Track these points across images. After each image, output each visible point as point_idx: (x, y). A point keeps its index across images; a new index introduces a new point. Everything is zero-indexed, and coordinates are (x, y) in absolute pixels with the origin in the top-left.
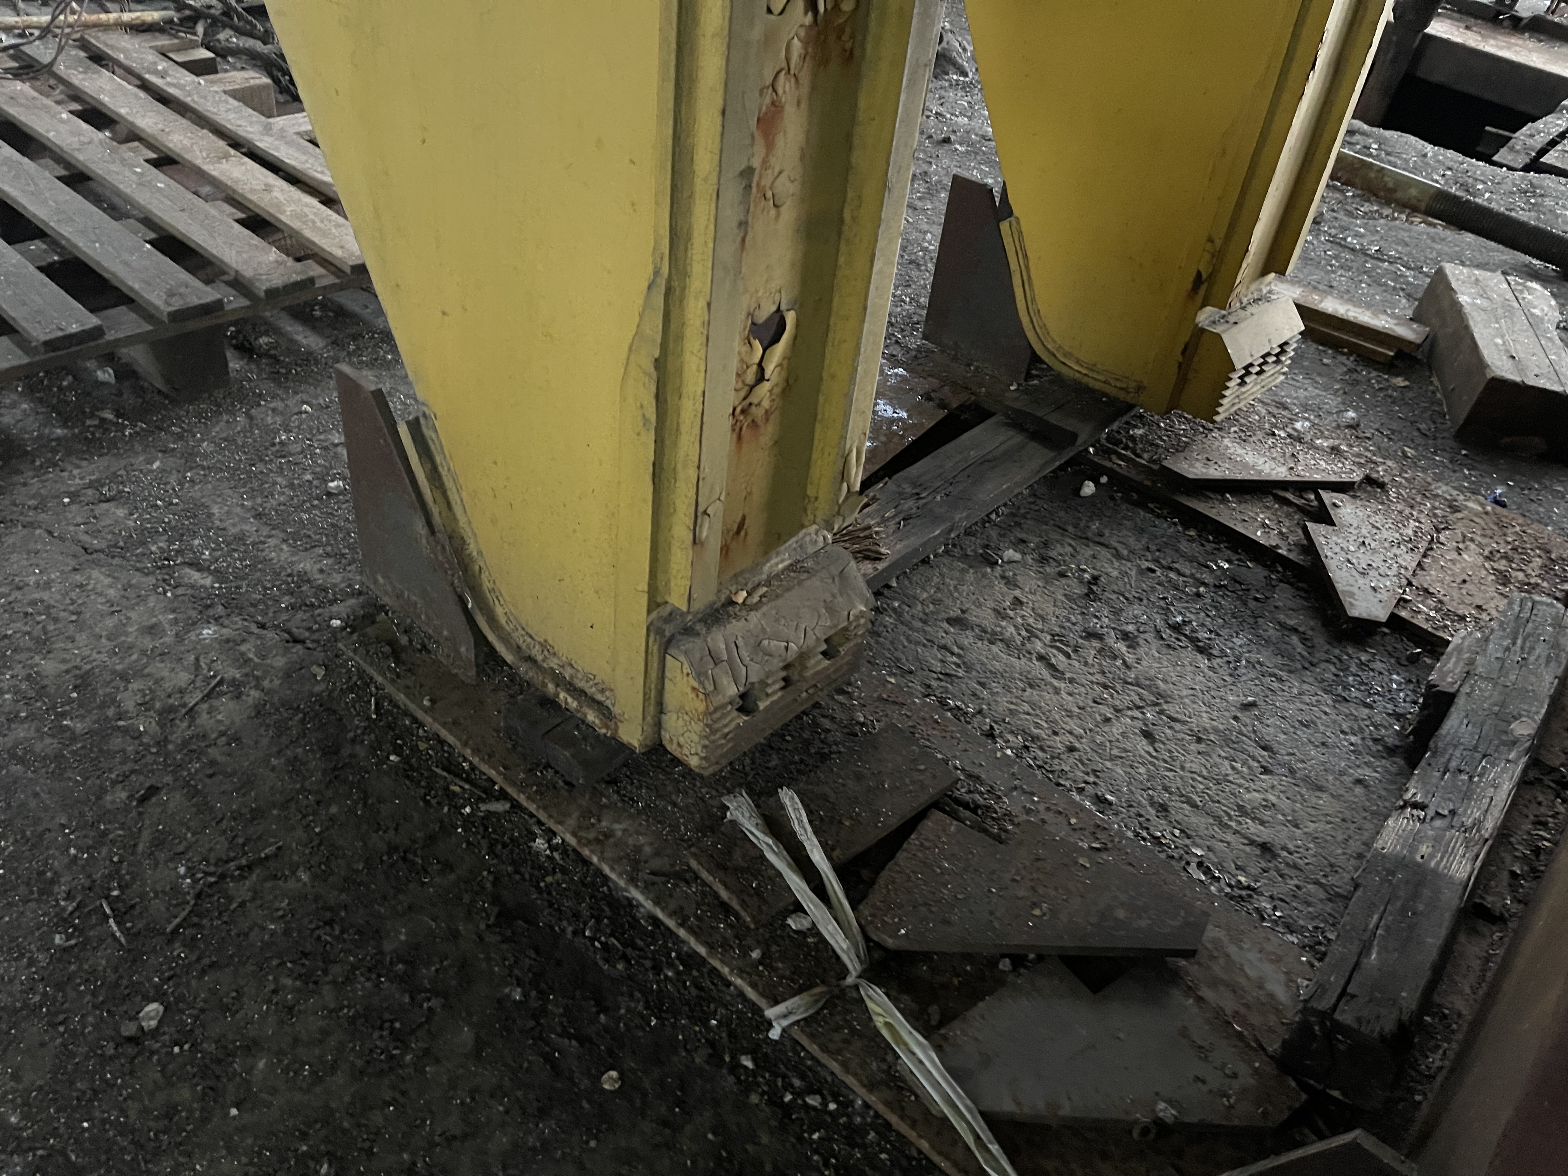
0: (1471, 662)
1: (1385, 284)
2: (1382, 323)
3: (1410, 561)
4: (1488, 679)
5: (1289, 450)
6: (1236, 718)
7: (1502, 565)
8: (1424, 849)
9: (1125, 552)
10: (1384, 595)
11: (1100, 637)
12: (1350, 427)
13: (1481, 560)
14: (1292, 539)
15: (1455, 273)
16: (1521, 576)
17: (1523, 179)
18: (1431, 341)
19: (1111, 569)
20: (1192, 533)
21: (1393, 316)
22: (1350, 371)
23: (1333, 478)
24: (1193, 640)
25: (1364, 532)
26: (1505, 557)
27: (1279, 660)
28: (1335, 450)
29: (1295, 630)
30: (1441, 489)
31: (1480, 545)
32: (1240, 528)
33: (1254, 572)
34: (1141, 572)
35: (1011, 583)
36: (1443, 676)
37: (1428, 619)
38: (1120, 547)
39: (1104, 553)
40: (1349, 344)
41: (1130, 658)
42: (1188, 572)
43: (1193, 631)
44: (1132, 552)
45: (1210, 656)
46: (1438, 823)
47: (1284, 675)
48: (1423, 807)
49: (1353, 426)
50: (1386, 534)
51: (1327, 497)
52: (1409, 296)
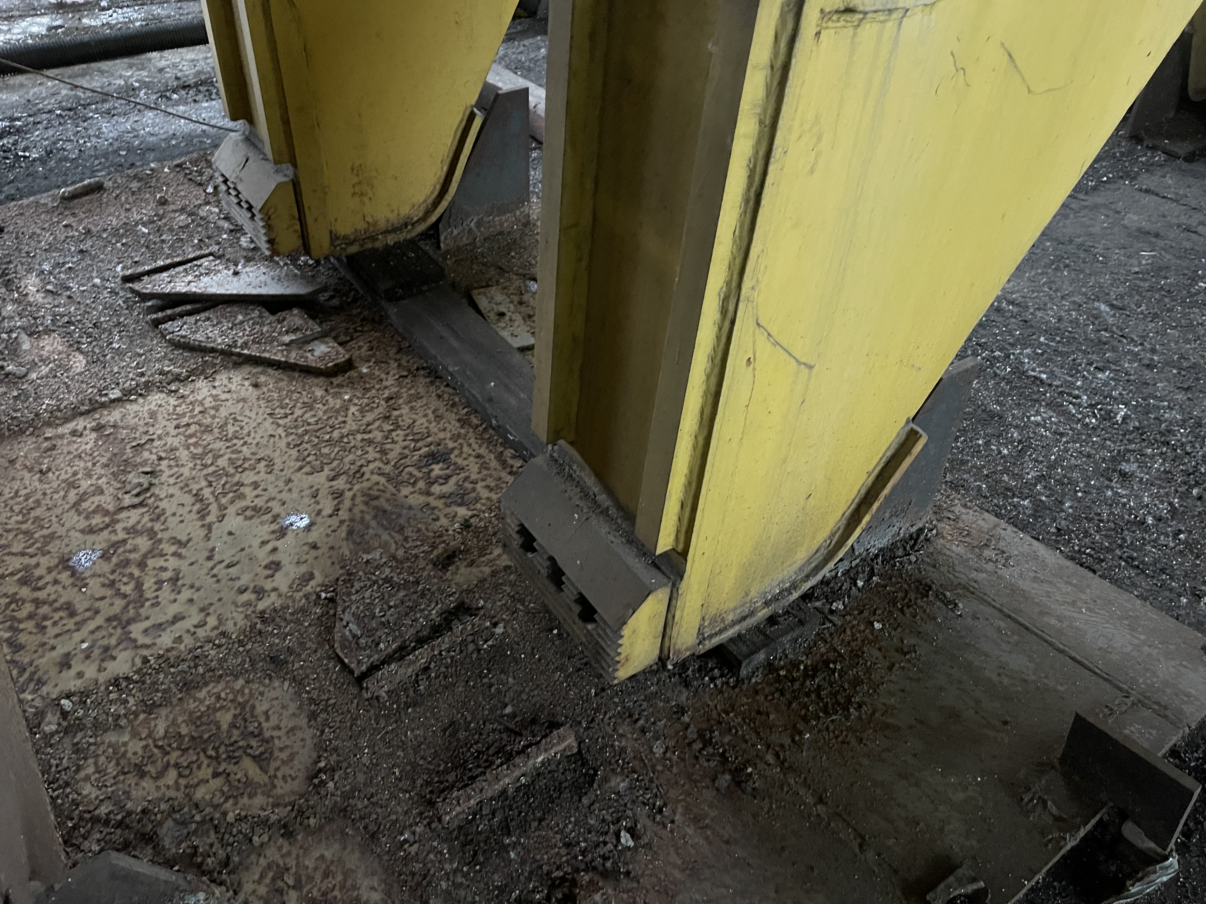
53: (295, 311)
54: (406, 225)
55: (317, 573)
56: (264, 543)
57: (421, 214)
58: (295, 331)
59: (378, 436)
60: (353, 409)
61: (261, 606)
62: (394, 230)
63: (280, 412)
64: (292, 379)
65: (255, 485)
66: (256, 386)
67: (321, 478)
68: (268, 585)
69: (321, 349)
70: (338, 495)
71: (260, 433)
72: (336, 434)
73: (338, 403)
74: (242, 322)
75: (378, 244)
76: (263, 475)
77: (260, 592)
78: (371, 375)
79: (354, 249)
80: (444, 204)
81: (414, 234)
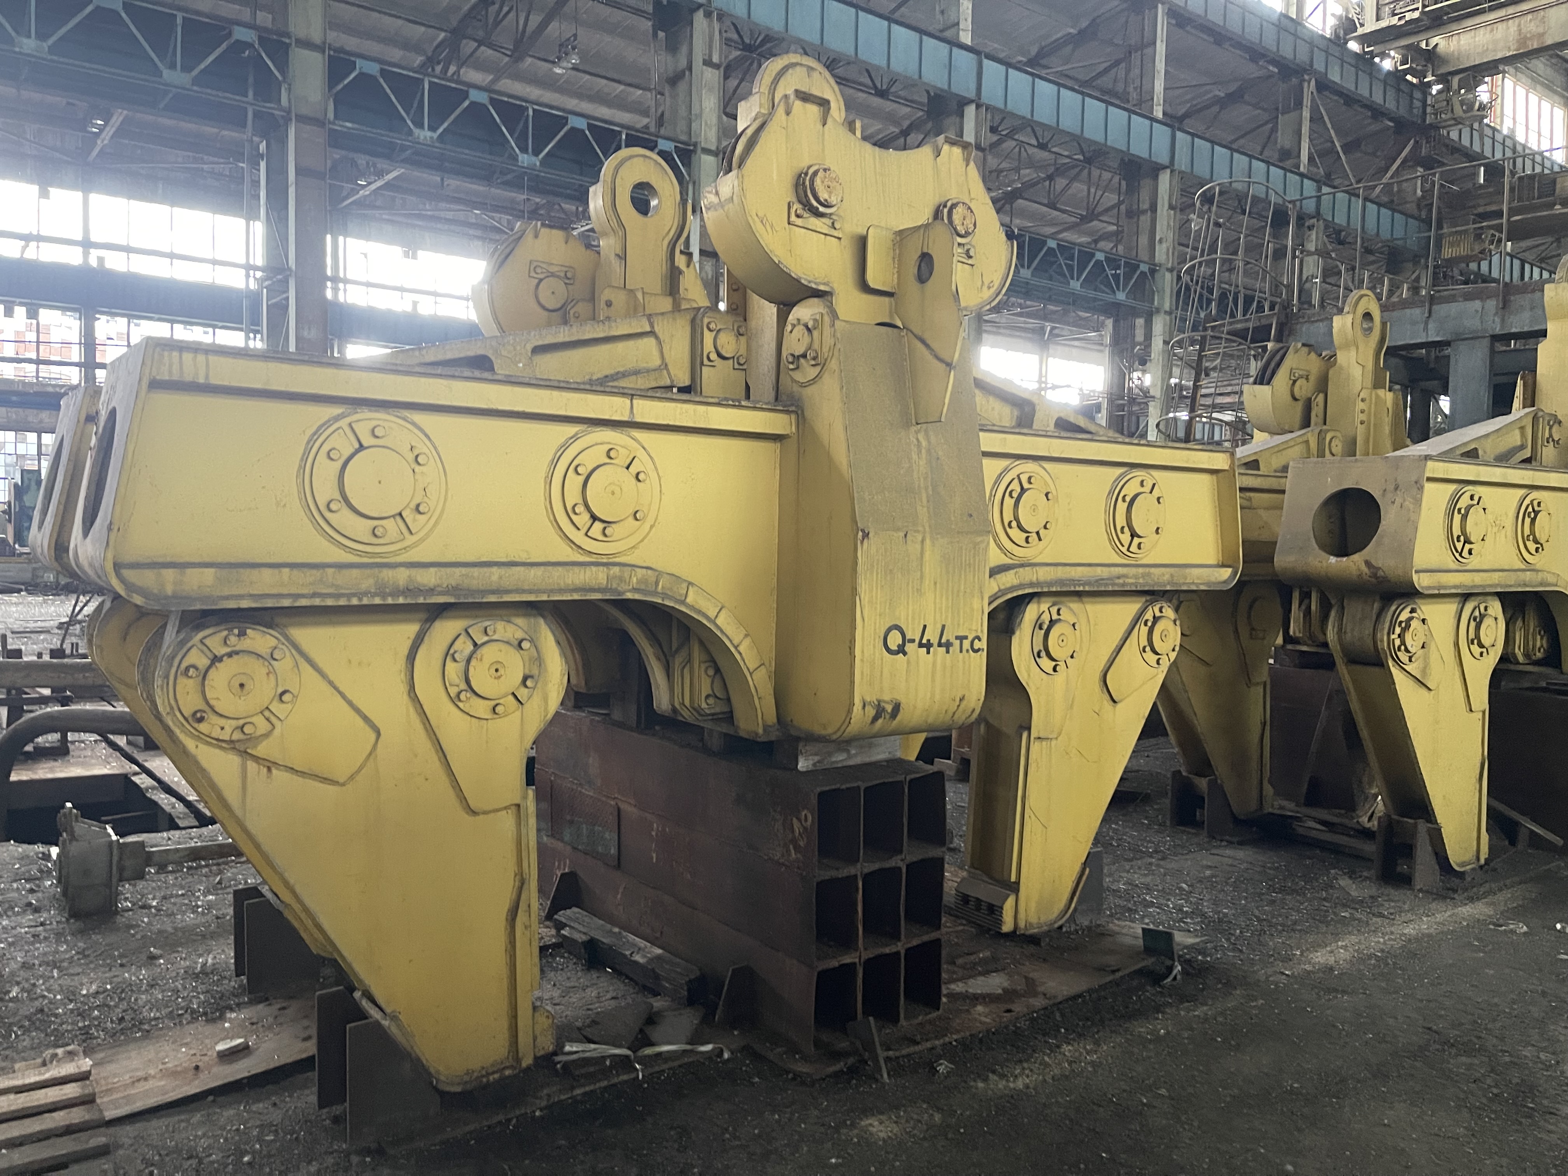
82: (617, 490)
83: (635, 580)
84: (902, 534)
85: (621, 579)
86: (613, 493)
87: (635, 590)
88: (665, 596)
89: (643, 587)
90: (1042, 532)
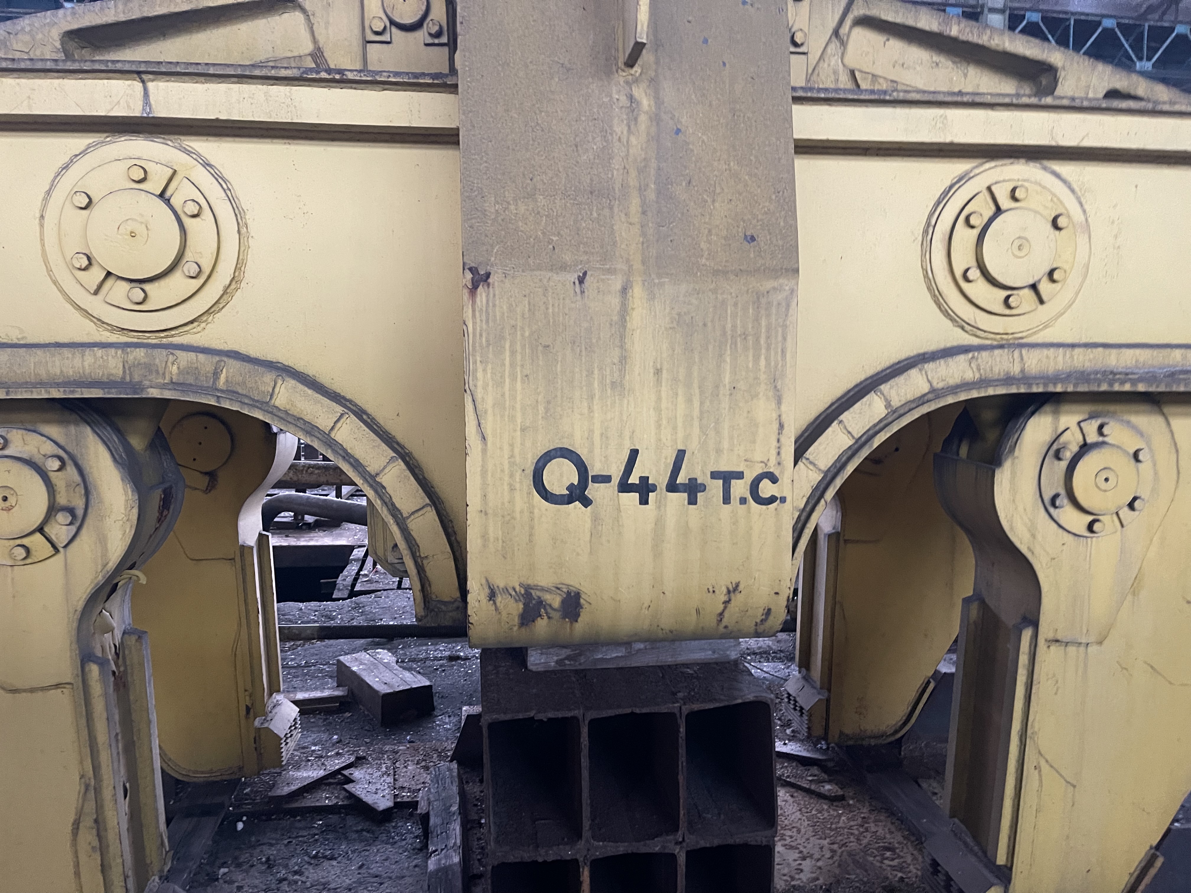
0: (428, 799)
1: (318, 676)
2: (326, 693)
3: (390, 779)
4: (436, 800)
5: (319, 763)
6: (359, 874)
7: (423, 764)
8: (443, 862)
9: (274, 842)
10: (388, 797)
11: (285, 879)
12: (338, 742)
13: (415, 766)
14: (341, 797)
15: (345, 659)
16: (432, 764)
17: (351, 602)
18: (351, 692)
19: (272, 852)
20: (299, 818)
21: (328, 688)
22: (325, 720)
23: (344, 764)
24: (325, 857)
25: (368, 778)
26: (423, 760)
27: (363, 844)
28: (338, 754)
29: (362, 830)
30: (387, 748)
31: (412, 761)
32: (318, 804)
33: (334, 819)
34: (286, 845)
35: (231, 882)
36: (422, 809)
37: (408, 797)
38: (271, 841)
39: (265, 848)
40: (317, 709)
41: (304, 879)
42: (305, 834)
43: (323, 854)
44: (277, 840)
45: (335, 859)
46: (443, 852)
47: (368, 848)
48: (436, 851)
49: (339, 741)
50: (376, 775)
51: (346, 772)
52: (331, 677)
53: (815, 767)
54: (882, 736)
55: (821, 879)
56: (795, 860)
57: (892, 731)
58: (815, 776)
59: (856, 832)
60: (843, 818)
61: (793, 883)
62: (875, 737)
63: (804, 810)
64: (811, 798)
65: (791, 837)
66: (792, 796)
67: (825, 842)
68: (797, 876)
69: (828, 787)
70: (833, 851)
71: (793, 817)
72: (834, 826)
73: (835, 813)
74: (786, 767)
75: (864, 743)
76: (795, 834)
77: (793, 878)
78: (854, 806)
79: (851, 743)
80: (907, 728)
81: (886, 742)
82: (140, 229)
83: (174, 369)
84: (573, 277)
85: (149, 368)
86: (133, 235)
87: (174, 385)
88: (232, 393)
89: (191, 380)
90: (1045, 287)
